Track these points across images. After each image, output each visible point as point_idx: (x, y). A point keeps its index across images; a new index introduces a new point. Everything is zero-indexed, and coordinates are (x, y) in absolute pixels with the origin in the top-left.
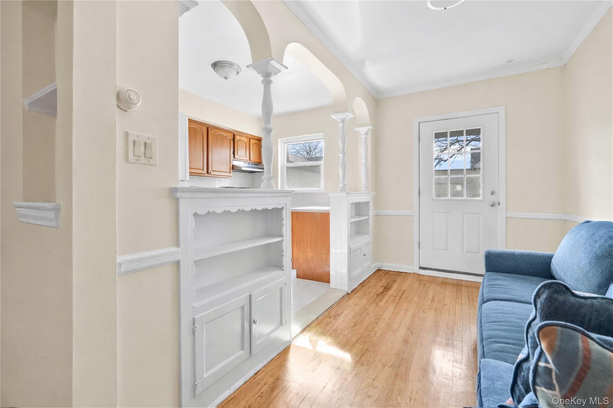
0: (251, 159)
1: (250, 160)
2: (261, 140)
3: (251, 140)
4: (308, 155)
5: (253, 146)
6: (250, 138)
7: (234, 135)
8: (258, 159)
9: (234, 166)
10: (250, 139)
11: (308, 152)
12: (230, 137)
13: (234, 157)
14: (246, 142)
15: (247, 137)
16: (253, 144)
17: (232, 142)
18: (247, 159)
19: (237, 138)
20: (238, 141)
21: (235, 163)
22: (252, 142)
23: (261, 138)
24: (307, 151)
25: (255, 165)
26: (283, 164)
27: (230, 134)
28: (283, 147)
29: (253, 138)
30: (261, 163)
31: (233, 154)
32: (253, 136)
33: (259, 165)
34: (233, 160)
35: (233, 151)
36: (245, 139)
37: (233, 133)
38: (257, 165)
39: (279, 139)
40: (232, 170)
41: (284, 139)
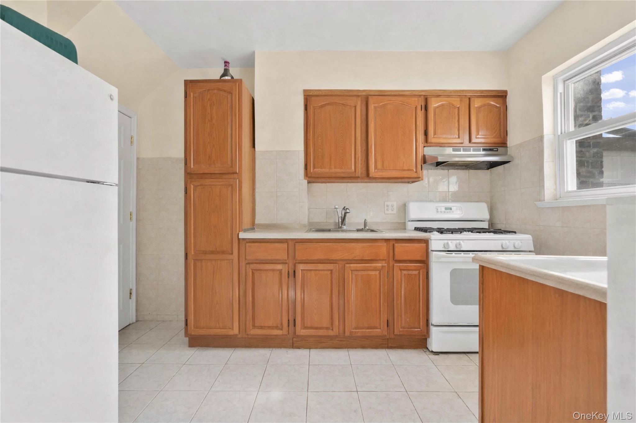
0: (474, 140)
1: (470, 141)
2: (506, 96)
3: (473, 100)
5: (478, 112)
6: (470, 97)
7: (426, 100)
8: (494, 137)
9: (425, 157)
10: (469, 99)
12: (416, 104)
13: (426, 140)
14: (458, 106)
15: (460, 98)
16: (480, 108)
17: (421, 115)
18: (461, 141)
19: (435, 103)
20: (436, 109)
21: (430, 151)
22: (477, 103)
23: (505, 92)
25: (484, 150)
26: (561, 133)
27: (416, 99)
28: (561, 93)
29: (481, 96)
30: (503, 144)
31: (425, 136)
32: (478, 92)
33: (497, 149)
34: (424, 147)
35: (425, 129)
36: (456, 102)
37: (423, 96)
38: (490, 150)
39: (543, 76)
40: (421, 165)
41: (562, 71)
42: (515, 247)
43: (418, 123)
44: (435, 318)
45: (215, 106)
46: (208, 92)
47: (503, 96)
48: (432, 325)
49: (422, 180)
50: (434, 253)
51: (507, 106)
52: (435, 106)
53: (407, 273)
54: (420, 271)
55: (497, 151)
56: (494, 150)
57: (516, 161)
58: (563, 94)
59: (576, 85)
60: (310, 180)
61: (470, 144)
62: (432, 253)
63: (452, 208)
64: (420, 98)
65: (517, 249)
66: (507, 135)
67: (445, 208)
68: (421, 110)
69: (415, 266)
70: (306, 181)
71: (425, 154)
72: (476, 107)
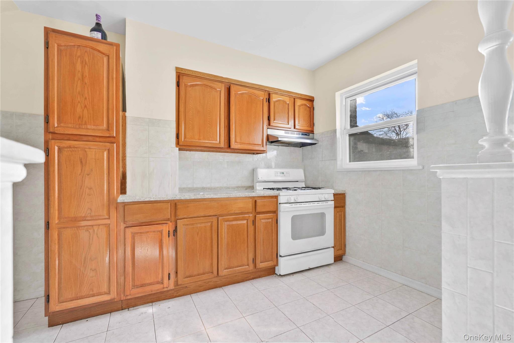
0: (297, 127)
1: (294, 128)
2: (313, 101)
3: (296, 100)
4: (398, 136)
5: (299, 109)
6: (294, 97)
7: (269, 94)
8: (307, 127)
9: (269, 136)
10: (294, 99)
11: (398, 133)
12: (262, 96)
13: (269, 125)
14: (288, 103)
15: (290, 97)
16: (300, 106)
17: (266, 104)
18: (290, 127)
19: (274, 98)
20: (275, 102)
21: (271, 132)
22: (299, 102)
23: (313, 98)
24: (396, 132)
25: (302, 134)
26: (344, 129)
27: (263, 93)
28: (344, 105)
29: (300, 98)
30: (312, 132)
31: (268, 121)
32: (299, 95)
33: (309, 134)
34: (268, 128)
35: (268, 116)
36: (287, 100)
37: (267, 91)
38: (306, 135)
39: (336, 93)
40: (266, 142)
41: (345, 92)
42: (325, 199)
43: (264, 111)
44: (282, 251)
45: (87, 65)
46: (78, 48)
47: (312, 100)
48: (280, 256)
49: (266, 153)
50: (282, 205)
51: (314, 107)
52: (274, 100)
53: (264, 221)
54: (272, 219)
55: (309, 136)
56: (308, 135)
57: (320, 143)
58: (345, 106)
59: (352, 102)
60: (181, 148)
61: (294, 129)
62: (281, 205)
63: (284, 173)
64: (266, 93)
65: (326, 199)
66: (314, 126)
67: (280, 173)
68: (266, 102)
69: (269, 216)
70: (178, 148)
71: (268, 134)
72: (298, 105)
